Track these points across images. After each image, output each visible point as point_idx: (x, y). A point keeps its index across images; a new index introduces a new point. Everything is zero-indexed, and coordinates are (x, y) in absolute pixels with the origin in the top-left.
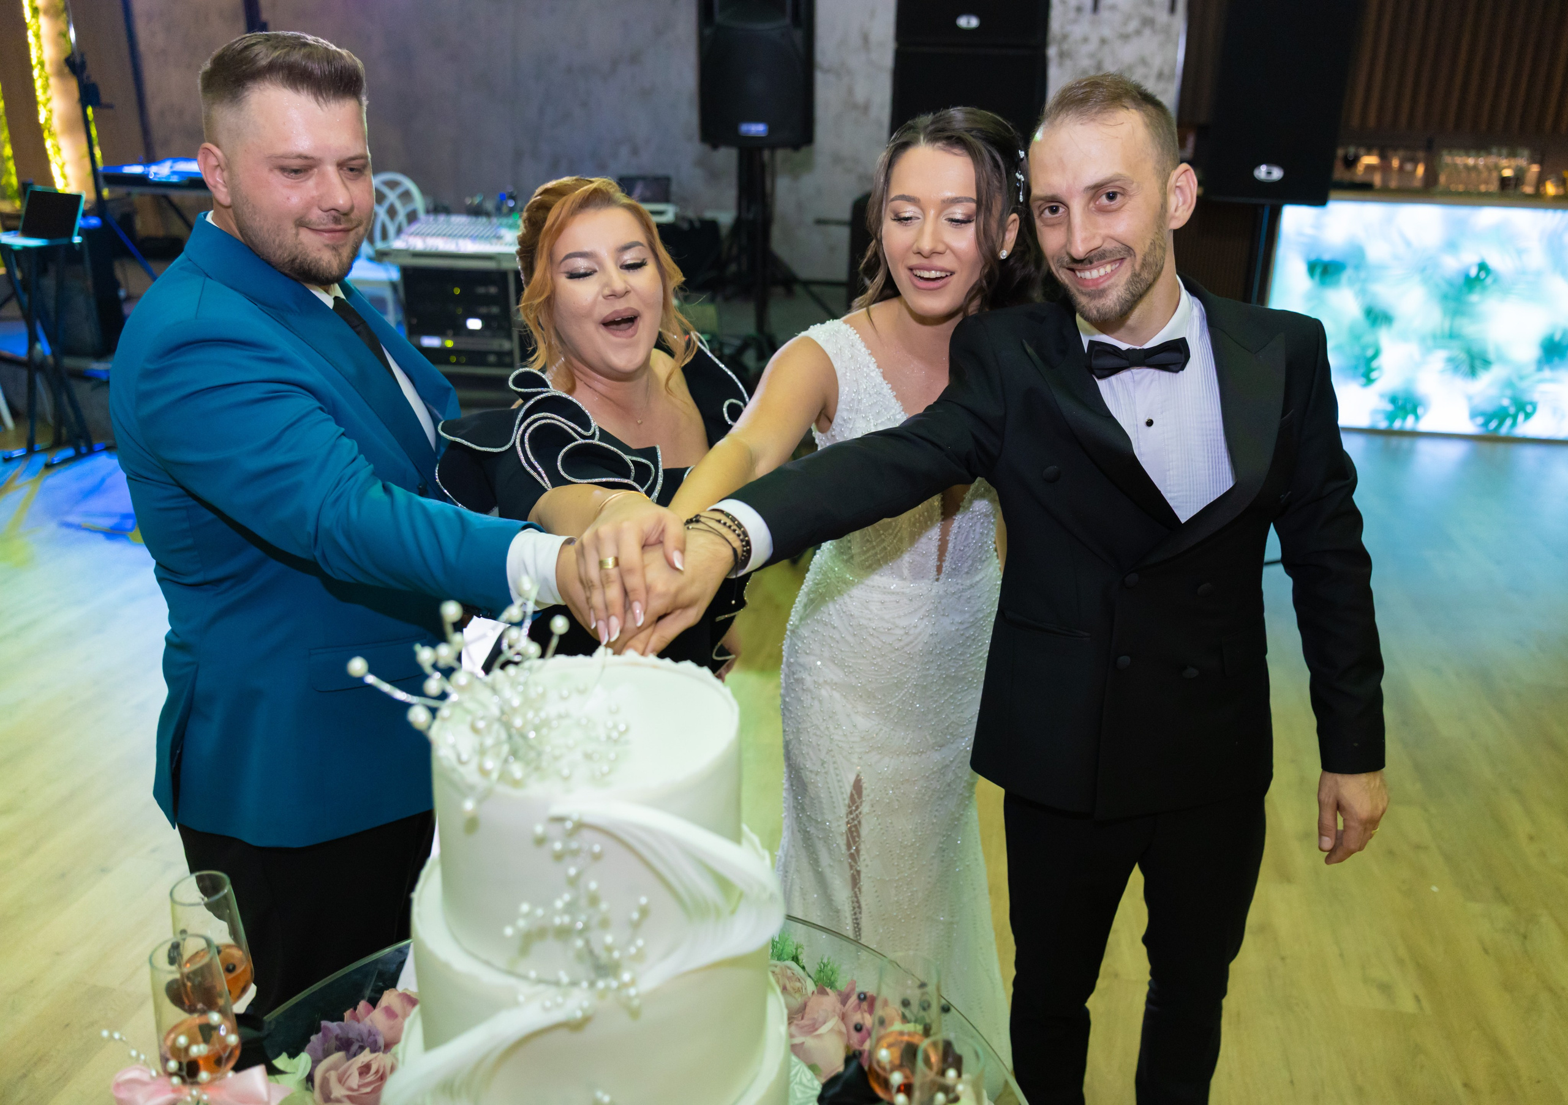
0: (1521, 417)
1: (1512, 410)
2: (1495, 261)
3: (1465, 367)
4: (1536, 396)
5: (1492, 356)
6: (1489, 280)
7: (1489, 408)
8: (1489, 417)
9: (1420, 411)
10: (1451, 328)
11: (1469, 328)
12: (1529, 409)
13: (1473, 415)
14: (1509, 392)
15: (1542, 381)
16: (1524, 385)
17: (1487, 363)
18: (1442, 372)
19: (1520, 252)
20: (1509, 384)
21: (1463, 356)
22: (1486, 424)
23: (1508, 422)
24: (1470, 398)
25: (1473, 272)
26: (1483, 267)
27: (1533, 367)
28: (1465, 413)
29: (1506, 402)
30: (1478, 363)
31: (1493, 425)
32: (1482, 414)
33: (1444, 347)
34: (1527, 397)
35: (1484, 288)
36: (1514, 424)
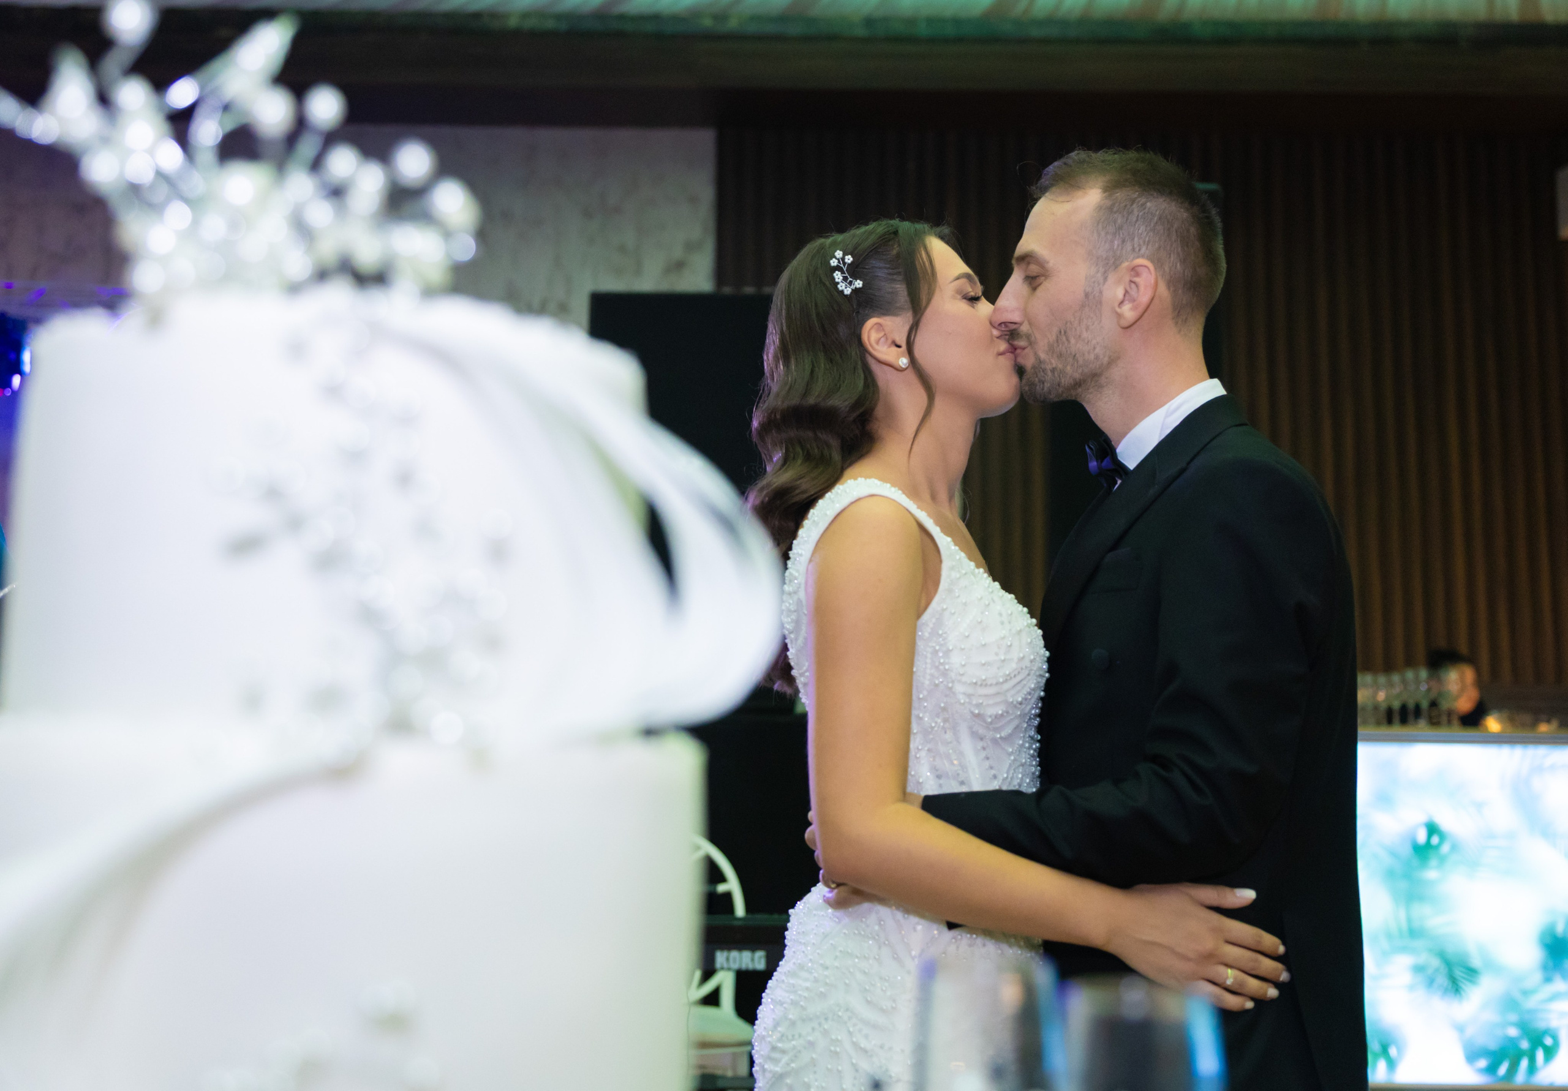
0: (1540, 1055)
1: (1525, 1045)
2: (1446, 822)
3: (1442, 980)
4: (1554, 1023)
5: (1476, 962)
6: (1445, 848)
7: (1493, 1045)
8: (1495, 1057)
9: (1393, 1051)
10: (1409, 920)
11: (1435, 921)
12: (1548, 1041)
13: (1472, 1056)
14: (1513, 1017)
15: (1555, 997)
16: (1531, 1003)
17: (1472, 973)
18: (1411, 988)
19: (1479, 806)
20: (1509, 1003)
21: (1435, 962)
22: (1491, 1069)
23: (1524, 1063)
24: (1460, 1029)
25: (1422, 836)
26: (1432, 829)
27: (1538, 976)
28: (1458, 1055)
29: (1513, 1032)
30: (1458, 973)
31: (1503, 1070)
32: (1485, 1053)
33: (1404, 950)
34: (1541, 1025)
35: (1442, 860)
36: (1532, 1069)
